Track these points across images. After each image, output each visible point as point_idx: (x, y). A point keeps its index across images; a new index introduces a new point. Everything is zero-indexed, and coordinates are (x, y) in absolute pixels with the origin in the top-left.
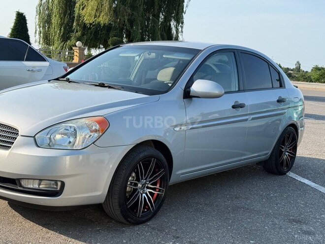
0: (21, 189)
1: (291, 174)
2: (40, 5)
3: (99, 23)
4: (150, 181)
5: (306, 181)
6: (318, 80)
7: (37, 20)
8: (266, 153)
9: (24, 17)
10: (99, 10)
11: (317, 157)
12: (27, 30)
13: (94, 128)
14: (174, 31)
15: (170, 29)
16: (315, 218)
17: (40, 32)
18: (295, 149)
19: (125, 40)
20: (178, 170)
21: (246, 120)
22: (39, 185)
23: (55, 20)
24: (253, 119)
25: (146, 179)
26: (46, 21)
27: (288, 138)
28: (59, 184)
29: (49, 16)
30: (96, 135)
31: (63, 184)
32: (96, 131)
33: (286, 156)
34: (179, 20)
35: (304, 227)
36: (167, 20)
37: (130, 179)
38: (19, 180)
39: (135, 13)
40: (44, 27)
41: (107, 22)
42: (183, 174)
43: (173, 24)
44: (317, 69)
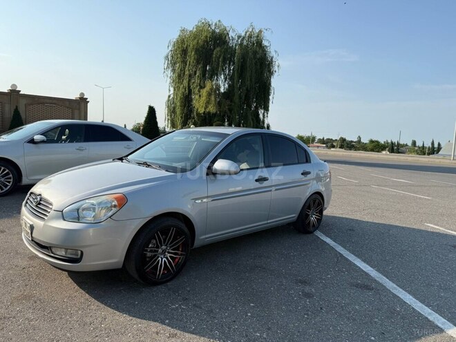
0: (52, 255)
1: (318, 233)
2: (169, 100)
3: (209, 113)
4: (170, 247)
5: (328, 240)
6: (372, 150)
7: (167, 112)
8: (293, 216)
9: (154, 109)
10: (208, 103)
11: (347, 217)
12: (156, 118)
13: (113, 204)
14: (261, 116)
15: (258, 115)
16: (321, 279)
17: (168, 120)
18: (321, 212)
19: (226, 123)
20: (201, 236)
21: (271, 191)
22: (66, 253)
23: (178, 111)
24: (276, 190)
25: (166, 245)
26: (172, 112)
27: (314, 203)
28: (79, 252)
29: (174, 108)
30: (114, 210)
31: (82, 253)
32: (115, 206)
33: (313, 218)
34: (266, 109)
35: (307, 289)
36: (257, 108)
37: (150, 246)
38: (50, 247)
39: (233, 104)
40: (171, 116)
41: (214, 111)
42: (206, 238)
43: (261, 112)
44: (372, 141)
